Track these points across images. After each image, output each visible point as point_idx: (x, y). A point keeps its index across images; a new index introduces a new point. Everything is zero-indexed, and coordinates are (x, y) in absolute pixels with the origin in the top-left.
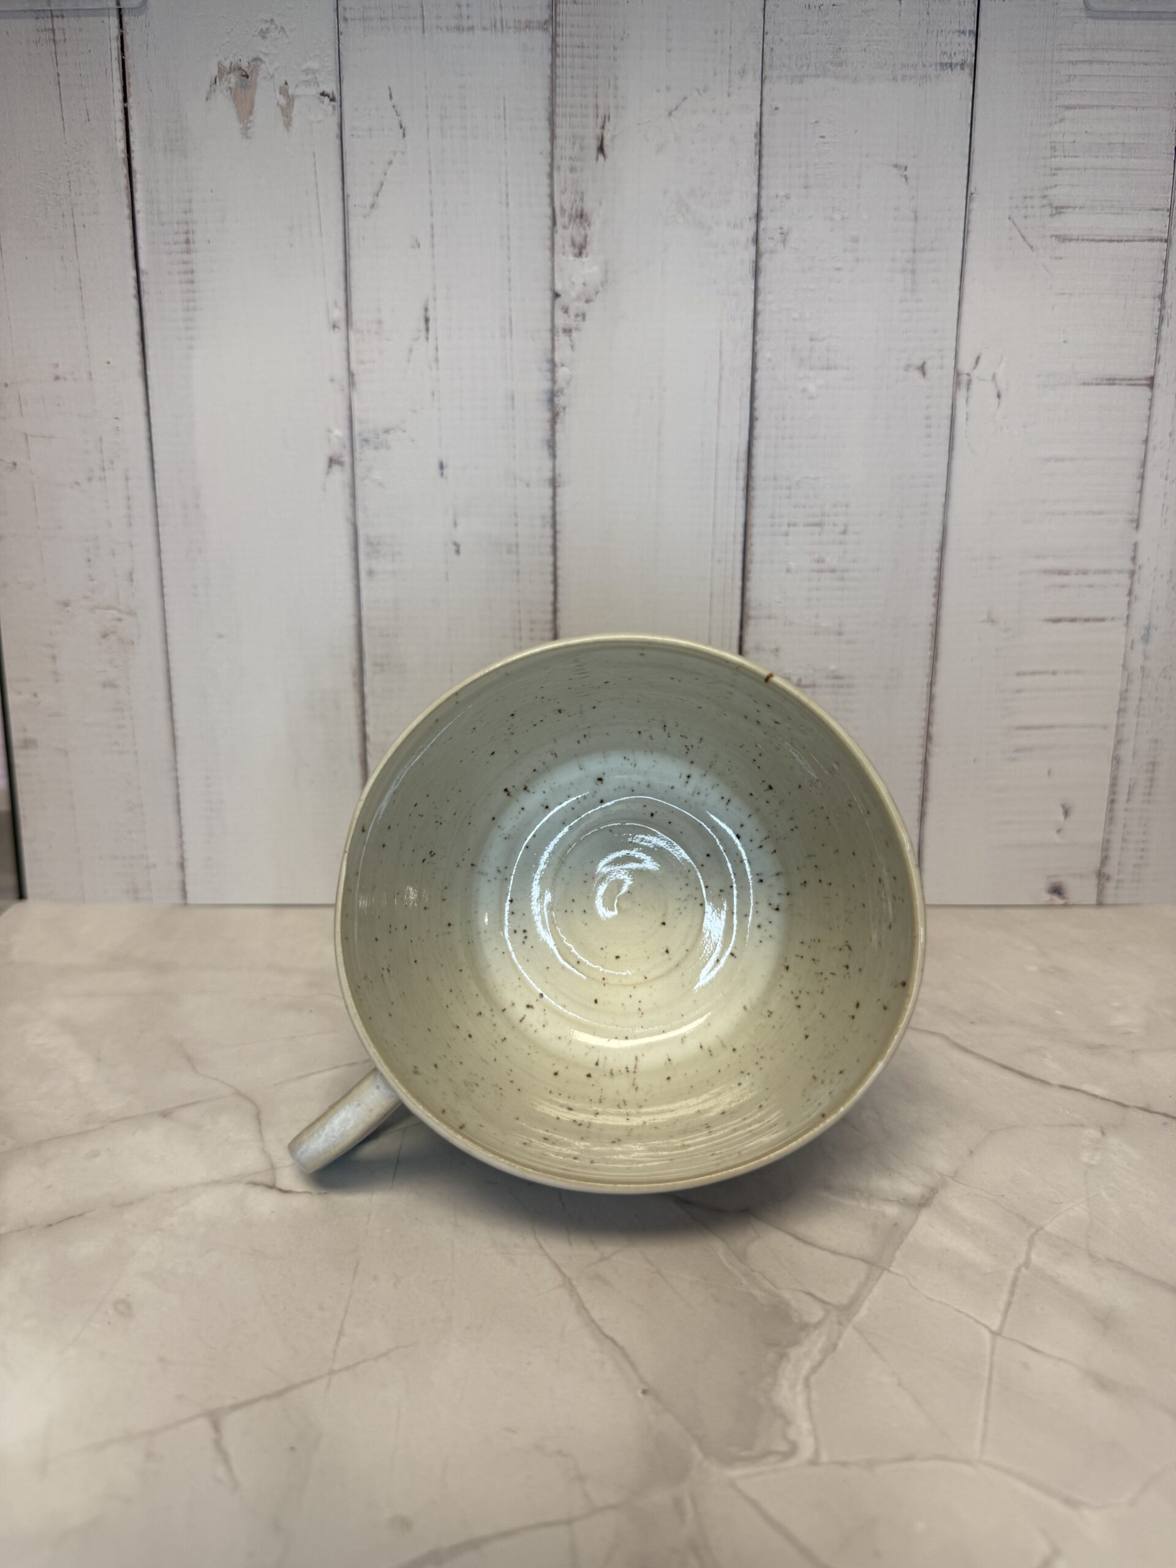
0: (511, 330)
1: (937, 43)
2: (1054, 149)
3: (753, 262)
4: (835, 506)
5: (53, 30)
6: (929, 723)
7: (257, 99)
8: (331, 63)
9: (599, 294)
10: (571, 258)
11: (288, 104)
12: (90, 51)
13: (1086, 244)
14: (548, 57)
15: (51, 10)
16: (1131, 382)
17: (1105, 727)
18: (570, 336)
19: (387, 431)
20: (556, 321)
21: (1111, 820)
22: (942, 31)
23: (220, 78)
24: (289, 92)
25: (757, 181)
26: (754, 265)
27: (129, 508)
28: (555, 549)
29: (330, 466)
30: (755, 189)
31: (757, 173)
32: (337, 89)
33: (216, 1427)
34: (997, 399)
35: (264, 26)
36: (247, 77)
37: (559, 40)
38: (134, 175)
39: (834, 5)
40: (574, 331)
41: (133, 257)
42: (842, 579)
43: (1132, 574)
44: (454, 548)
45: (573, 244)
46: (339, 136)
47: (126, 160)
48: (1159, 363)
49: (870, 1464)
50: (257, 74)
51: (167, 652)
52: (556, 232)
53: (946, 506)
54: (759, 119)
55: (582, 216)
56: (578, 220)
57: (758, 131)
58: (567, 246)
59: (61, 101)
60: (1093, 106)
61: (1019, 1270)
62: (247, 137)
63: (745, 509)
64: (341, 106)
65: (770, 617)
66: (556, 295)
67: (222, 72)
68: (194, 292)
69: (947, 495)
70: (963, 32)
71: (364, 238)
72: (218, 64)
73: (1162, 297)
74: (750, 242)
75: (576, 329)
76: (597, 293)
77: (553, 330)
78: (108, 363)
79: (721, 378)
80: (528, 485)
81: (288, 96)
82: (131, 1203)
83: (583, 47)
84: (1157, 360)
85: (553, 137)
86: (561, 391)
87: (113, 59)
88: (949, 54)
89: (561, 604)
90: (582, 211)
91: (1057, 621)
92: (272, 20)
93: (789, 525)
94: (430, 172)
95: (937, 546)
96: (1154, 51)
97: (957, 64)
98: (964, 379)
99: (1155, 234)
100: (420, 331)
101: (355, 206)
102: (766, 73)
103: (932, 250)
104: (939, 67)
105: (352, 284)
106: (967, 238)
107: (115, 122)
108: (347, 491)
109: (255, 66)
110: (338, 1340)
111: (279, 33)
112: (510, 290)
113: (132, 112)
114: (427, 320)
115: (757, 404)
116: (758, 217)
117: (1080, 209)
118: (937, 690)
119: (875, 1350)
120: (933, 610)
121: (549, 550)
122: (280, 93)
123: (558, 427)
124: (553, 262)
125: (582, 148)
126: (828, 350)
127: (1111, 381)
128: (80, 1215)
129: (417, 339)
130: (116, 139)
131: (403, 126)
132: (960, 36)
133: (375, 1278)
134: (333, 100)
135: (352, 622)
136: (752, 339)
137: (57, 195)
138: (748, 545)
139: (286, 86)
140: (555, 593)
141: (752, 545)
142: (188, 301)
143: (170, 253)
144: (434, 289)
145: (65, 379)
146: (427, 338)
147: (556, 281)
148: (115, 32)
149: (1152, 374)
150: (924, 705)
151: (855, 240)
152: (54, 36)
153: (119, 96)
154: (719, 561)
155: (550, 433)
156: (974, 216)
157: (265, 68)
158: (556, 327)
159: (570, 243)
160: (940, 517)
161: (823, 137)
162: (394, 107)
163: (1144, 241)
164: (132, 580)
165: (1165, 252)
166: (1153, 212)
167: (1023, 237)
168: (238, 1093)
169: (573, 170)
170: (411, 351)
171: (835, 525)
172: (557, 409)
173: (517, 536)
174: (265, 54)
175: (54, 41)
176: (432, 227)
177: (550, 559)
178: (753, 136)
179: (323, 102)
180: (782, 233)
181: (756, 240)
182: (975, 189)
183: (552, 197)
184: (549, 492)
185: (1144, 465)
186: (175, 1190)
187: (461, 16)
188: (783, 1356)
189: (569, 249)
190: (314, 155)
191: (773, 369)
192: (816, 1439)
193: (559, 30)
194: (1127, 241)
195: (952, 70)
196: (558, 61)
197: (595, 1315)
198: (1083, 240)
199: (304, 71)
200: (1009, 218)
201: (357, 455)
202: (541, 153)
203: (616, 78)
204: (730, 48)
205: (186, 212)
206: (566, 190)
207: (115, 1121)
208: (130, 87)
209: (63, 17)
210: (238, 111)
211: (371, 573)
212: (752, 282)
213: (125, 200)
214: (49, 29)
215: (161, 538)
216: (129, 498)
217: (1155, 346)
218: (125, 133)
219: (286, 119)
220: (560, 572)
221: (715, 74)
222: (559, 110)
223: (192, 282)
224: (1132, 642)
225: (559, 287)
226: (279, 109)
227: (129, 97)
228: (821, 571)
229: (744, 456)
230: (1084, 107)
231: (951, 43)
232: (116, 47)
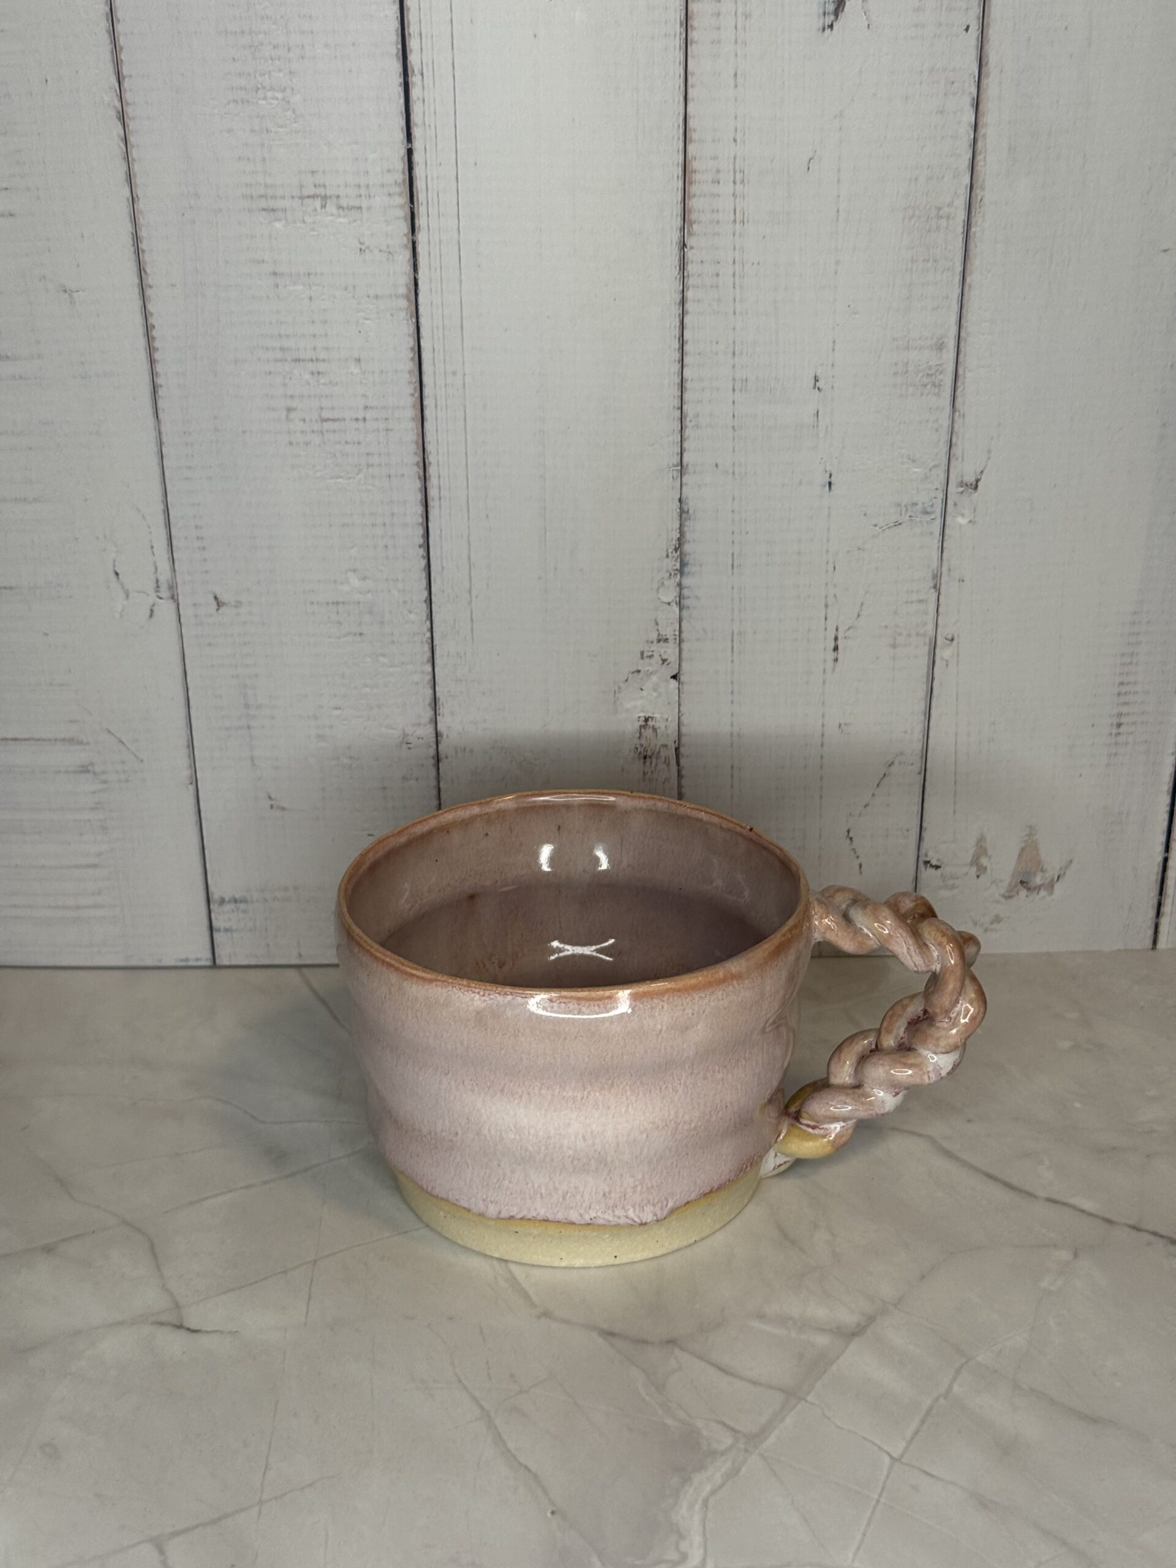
0: (732, 641)
1: (255, 919)
2: (104, 828)
3: (439, 715)
4: (307, 444)
7: (1014, 863)
9: (626, 679)
10: (656, 715)
11: (978, 858)
18: (659, 635)
19: (898, 524)
20: (678, 649)
22: (251, 930)
23: (1052, 880)
24: (974, 869)
25: (441, 794)
26: (438, 712)
28: (682, 385)
29: (977, 481)
30: (441, 785)
31: (442, 801)
32: (921, 872)
34: (118, 570)
35: (995, 926)
36: (1021, 882)
38: (1171, 790)
40: (655, 642)
42: (282, 349)
45: (654, 729)
46: (923, 830)
50: (1010, 884)
52: (675, 742)
55: (645, 758)
56: (649, 753)
58: (663, 726)
60: (68, 867)
62: (1030, 827)
63: (426, 440)
64: (918, 857)
65: (377, 297)
67: (1050, 886)
68: (1121, 674)
70: (226, 930)
71: (906, 732)
74: (445, 737)
75: (652, 642)
76: (627, 680)
77: (681, 641)
79: (470, 591)
80: (717, 466)
81: (977, 865)
86: (671, 575)
88: (239, 911)
89: (676, 311)
90: (644, 763)
92: (985, 931)
93: (364, 419)
94: (821, 797)
97: (229, 902)
98: (165, 593)
100: (845, 638)
101: (912, 764)
103: (228, 729)
104: (249, 899)
105: (924, 686)
106: (188, 741)
108: (957, 451)
109: (1011, 891)
111: (979, 920)
112: (732, 683)
113: (1160, 848)
114: (836, 649)
115: (424, 562)
116: (438, 759)
117: (58, 772)
122: (986, 868)
123: (675, 535)
124: (679, 712)
126: (340, 623)
129: (849, 629)
131: (848, 840)
132: (230, 927)
134: (927, 863)
136: (434, 634)
138: (417, 395)
139: (978, 874)
141: (412, 395)
142: (1131, 663)
143: (1143, 713)
144: (824, 683)
146: (837, 630)
147: (677, 692)
148: (1165, 922)
153: (1170, 863)
154: (454, 373)
155: (686, 529)
156: (184, 762)
157: (1000, 890)
158: (676, 644)
159: (658, 731)
161: (369, 835)
162: (858, 857)
167: (121, 742)
170: (859, 616)
171: (304, 420)
172: (676, 555)
173: (734, 402)
174: (998, 902)
176: (822, 745)
179: (938, 860)
180: (408, 744)
181: (437, 735)
182: (187, 788)
183: (680, 776)
184: (689, 459)
189: (660, 725)
190: (954, 812)
191: (405, 602)
195: (234, 897)
198: (50, 740)
199: (956, 888)
200: (142, 761)
201: (940, 496)
205: (1116, 754)
206: (664, 783)
208: (1158, 872)
210: (1037, 850)
211: (940, 347)
212: (438, 694)
218: (1172, 829)
219: (983, 845)
220: (677, 356)
223: (1122, 684)
225: (674, 684)
226: (990, 853)
227: (1159, 863)
228: (312, 360)
229: (431, 503)
230: (77, 867)
231: (239, 920)
232: (1165, 907)
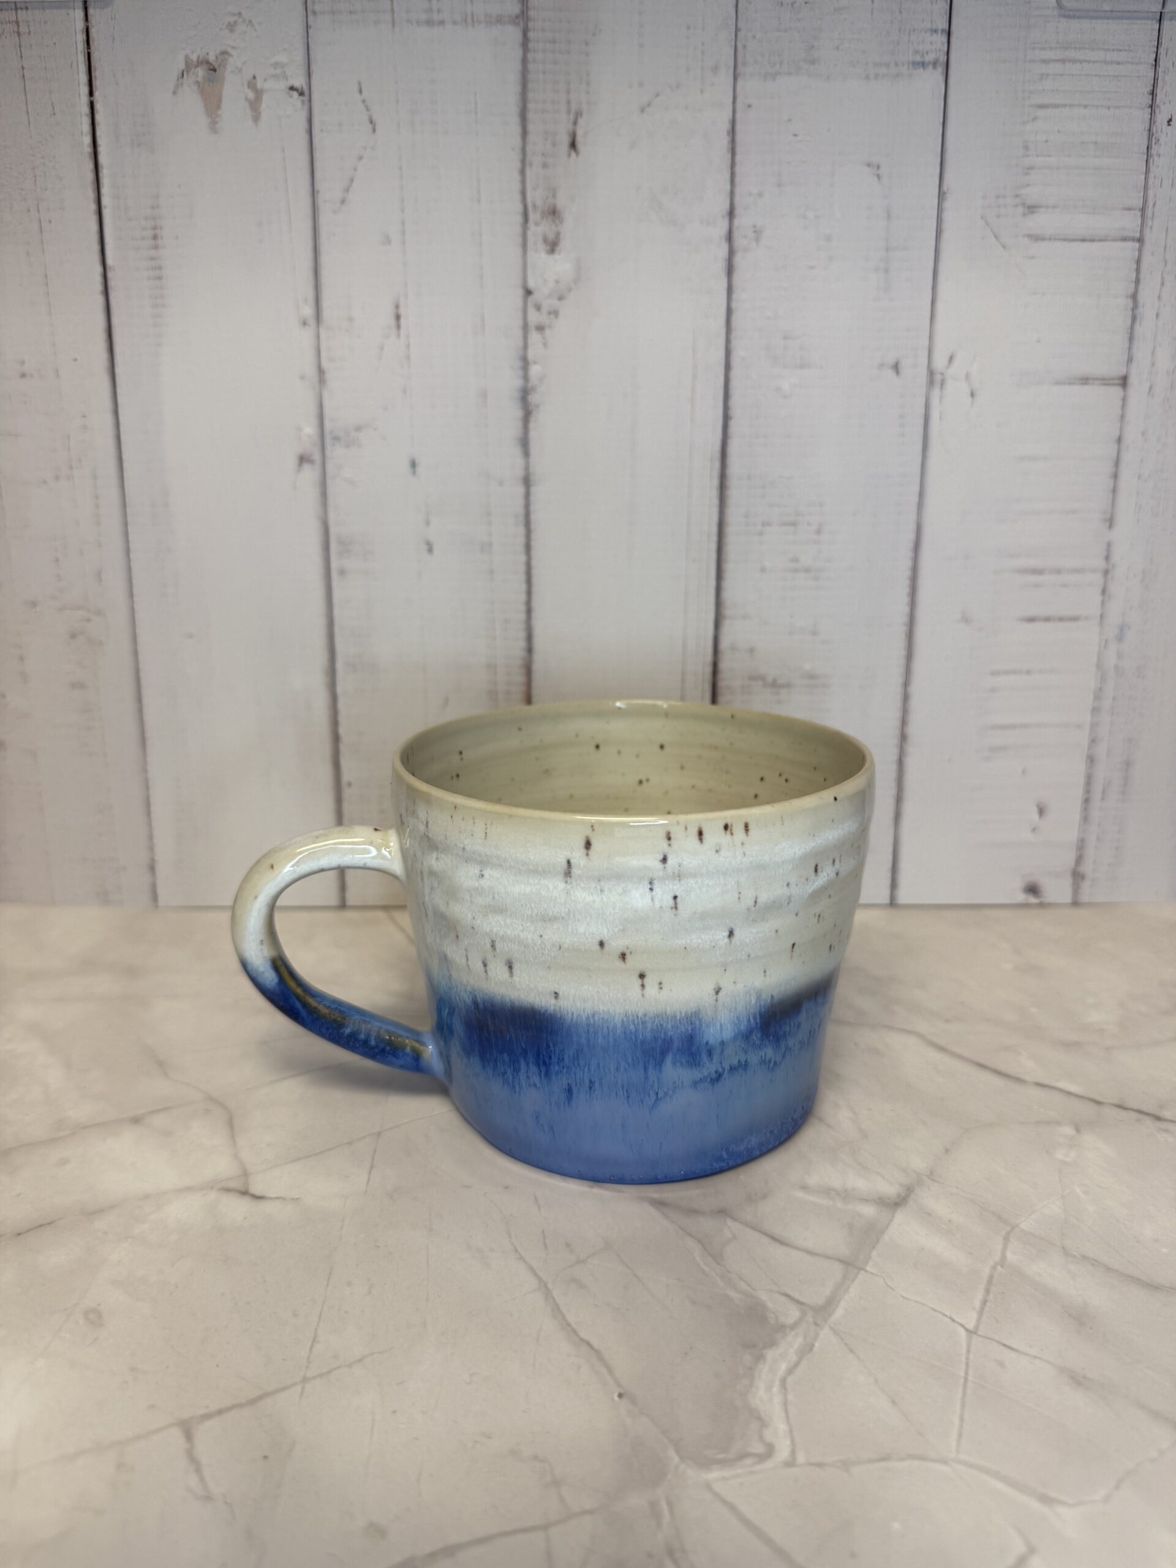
0: (483, 327)
1: (909, 42)
2: (1026, 148)
3: (727, 260)
4: (809, 505)
5: (17, 23)
6: (904, 722)
7: (224, 93)
8: (299, 56)
9: (572, 292)
10: (543, 255)
11: (257, 98)
12: (55, 44)
13: (1058, 244)
14: (518, 53)
15: (15, 2)
16: (1105, 381)
17: (1079, 726)
18: (543, 334)
19: (358, 429)
20: (529, 318)
21: (1086, 819)
23: (187, 72)
24: (258, 86)
25: (730, 179)
26: (727, 263)
27: (97, 507)
28: (528, 548)
29: (300, 464)
30: (728, 187)
31: (730, 171)
32: (306, 84)
33: (189, 1436)
34: (970, 399)
35: (232, 19)
36: (215, 70)
37: (531, 35)
38: (100, 169)
39: (806, 3)
40: (546, 328)
41: (101, 253)
42: (817, 579)
43: (1106, 572)
44: (424, 547)
45: (545, 240)
46: (309, 130)
47: (93, 155)
48: (1131, 362)
49: (846, 1465)
50: (225, 67)
51: (136, 653)
52: (528, 229)
53: (920, 505)
54: (731, 117)
55: (554, 212)
56: (550, 217)
57: (731, 128)
58: (539, 243)
59: (26, 95)
60: (1065, 106)
61: (994, 1268)
62: (215, 132)
63: (719, 508)
64: (310, 100)
65: (745, 617)
66: (528, 292)
67: (189, 66)
68: (161, 288)
69: (921, 495)
70: (936, 31)
71: (334, 234)
72: (187, 57)
73: (1134, 297)
74: (723, 239)
75: (550, 326)
76: (570, 290)
77: (525, 328)
78: (76, 360)
79: (694, 377)
80: (501, 484)
81: (257, 91)
82: (100, 1211)
83: (554, 42)
84: (1130, 360)
85: (525, 133)
86: (533, 389)
87: (79, 54)
88: (921, 53)
89: (536, 604)
90: (554, 208)
91: (1031, 620)
92: (240, 14)
93: (764, 524)
94: (401, 168)
95: (911, 545)
96: (1126, 50)
97: (929, 63)
98: (938, 378)
99: (1126, 234)
100: (392, 328)
101: (325, 201)
102: (740, 68)
103: (905, 248)
104: (911, 66)
105: (322, 281)
106: (940, 237)
107: (81, 116)
108: (318, 489)
109: (222, 59)
110: (311, 1347)
111: (247, 26)
112: (482, 287)
113: (98, 106)
114: (398, 317)
115: (730, 402)
116: (731, 214)
117: (1054, 207)
118: (913, 689)
119: (851, 1350)
120: (907, 609)
121: (521, 549)
122: (248, 87)
123: (532, 425)
124: (525, 259)
125: (554, 144)
126: (802, 348)
127: (1085, 380)
128: (50, 1224)
129: (389, 336)
130: (82, 133)
131: (373, 121)
132: (932, 35)
133: (349, 1284)
134: (301, 94)
135: (321, 622)
136: (725, 337)
137: (22, 190)
138: (723, 545)
139: (254, 80)
140: (529, 593)
141: (726, 544)
142: (156, 298)
143: (137, 249)
144: (405, 284)
145: (32, 376)
146: (399, 336)
147: (528, 279)
148: (80, 25)
149: (1123, 372)
150: (898, 704)
151: (828, 238)
152: (18, 29)
153: (85, 90)
154: (694, 561)
155: (523, 431)
156: (948, 215)
157: (233, 62)
158: (529, 324)
159: (542, 240)
160: (913, 517)
161: (795, 135)
162: (364, 101)
163: (1115, 240)
164: (100, 580)
165: (1137, 253)
166: (1126, 212)
167: (996, 237)
168: (211, 1099)
169: (545, 166)
170: (382, 348)
171: (809, 524)
172: (530, 408)
173: (490, 535)
174: (233, 48)
175: (19, 34)
176: (403, 223)
177: (523, 558)
178: (725, 133)
179: (291, 97)
180: (755, 232)
181: (730, 237)
182: (948, 189)
183: (523, 193)
184: (520, 490)
185: (1117, 463)
186: (147, 1197)
187: (431, 10)
188: (760, 1358)
189: (541, 246)
190: (284, 151)
191: (748, 368)
192: (793, 1441)
193: (531, 25)
194: (1100, 240)
195: (924, 69)
196: (530, 56)
197: (571, 1318)
198: (1055, 239)
199: (272, 65)
200: (982, 218)
201: (328, 453)
202: (513, 149)
203: (588, 75)
204: (703, 44)
205: (153, 208)
206: (538, 186)
207: (86, 1127)
208: (96, 80)
209: (27, 9)
210: (205, 105)
211: (342, 572)
212: (726, 280)
213: (91, 194)
214: (13, 21)
215: (131, 538)
216: (97, 497)
217: (1127, 345)
218: (91, 127)
219: (254, 114)
220: (533, 572)
221: (688, 70)
222: (531, 106)
223: (159, 278)
224: (1106, 641)
225: (531, 284)
226: (247, 102)
227: (96, 91)
228: (796, 571)
229: (718, 455)
230: (1057, 106)
231: (923, 42)
232: (82, 40)
